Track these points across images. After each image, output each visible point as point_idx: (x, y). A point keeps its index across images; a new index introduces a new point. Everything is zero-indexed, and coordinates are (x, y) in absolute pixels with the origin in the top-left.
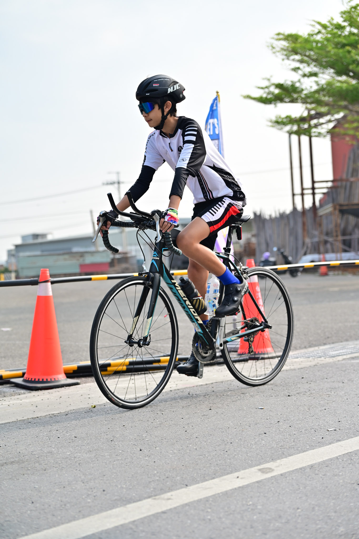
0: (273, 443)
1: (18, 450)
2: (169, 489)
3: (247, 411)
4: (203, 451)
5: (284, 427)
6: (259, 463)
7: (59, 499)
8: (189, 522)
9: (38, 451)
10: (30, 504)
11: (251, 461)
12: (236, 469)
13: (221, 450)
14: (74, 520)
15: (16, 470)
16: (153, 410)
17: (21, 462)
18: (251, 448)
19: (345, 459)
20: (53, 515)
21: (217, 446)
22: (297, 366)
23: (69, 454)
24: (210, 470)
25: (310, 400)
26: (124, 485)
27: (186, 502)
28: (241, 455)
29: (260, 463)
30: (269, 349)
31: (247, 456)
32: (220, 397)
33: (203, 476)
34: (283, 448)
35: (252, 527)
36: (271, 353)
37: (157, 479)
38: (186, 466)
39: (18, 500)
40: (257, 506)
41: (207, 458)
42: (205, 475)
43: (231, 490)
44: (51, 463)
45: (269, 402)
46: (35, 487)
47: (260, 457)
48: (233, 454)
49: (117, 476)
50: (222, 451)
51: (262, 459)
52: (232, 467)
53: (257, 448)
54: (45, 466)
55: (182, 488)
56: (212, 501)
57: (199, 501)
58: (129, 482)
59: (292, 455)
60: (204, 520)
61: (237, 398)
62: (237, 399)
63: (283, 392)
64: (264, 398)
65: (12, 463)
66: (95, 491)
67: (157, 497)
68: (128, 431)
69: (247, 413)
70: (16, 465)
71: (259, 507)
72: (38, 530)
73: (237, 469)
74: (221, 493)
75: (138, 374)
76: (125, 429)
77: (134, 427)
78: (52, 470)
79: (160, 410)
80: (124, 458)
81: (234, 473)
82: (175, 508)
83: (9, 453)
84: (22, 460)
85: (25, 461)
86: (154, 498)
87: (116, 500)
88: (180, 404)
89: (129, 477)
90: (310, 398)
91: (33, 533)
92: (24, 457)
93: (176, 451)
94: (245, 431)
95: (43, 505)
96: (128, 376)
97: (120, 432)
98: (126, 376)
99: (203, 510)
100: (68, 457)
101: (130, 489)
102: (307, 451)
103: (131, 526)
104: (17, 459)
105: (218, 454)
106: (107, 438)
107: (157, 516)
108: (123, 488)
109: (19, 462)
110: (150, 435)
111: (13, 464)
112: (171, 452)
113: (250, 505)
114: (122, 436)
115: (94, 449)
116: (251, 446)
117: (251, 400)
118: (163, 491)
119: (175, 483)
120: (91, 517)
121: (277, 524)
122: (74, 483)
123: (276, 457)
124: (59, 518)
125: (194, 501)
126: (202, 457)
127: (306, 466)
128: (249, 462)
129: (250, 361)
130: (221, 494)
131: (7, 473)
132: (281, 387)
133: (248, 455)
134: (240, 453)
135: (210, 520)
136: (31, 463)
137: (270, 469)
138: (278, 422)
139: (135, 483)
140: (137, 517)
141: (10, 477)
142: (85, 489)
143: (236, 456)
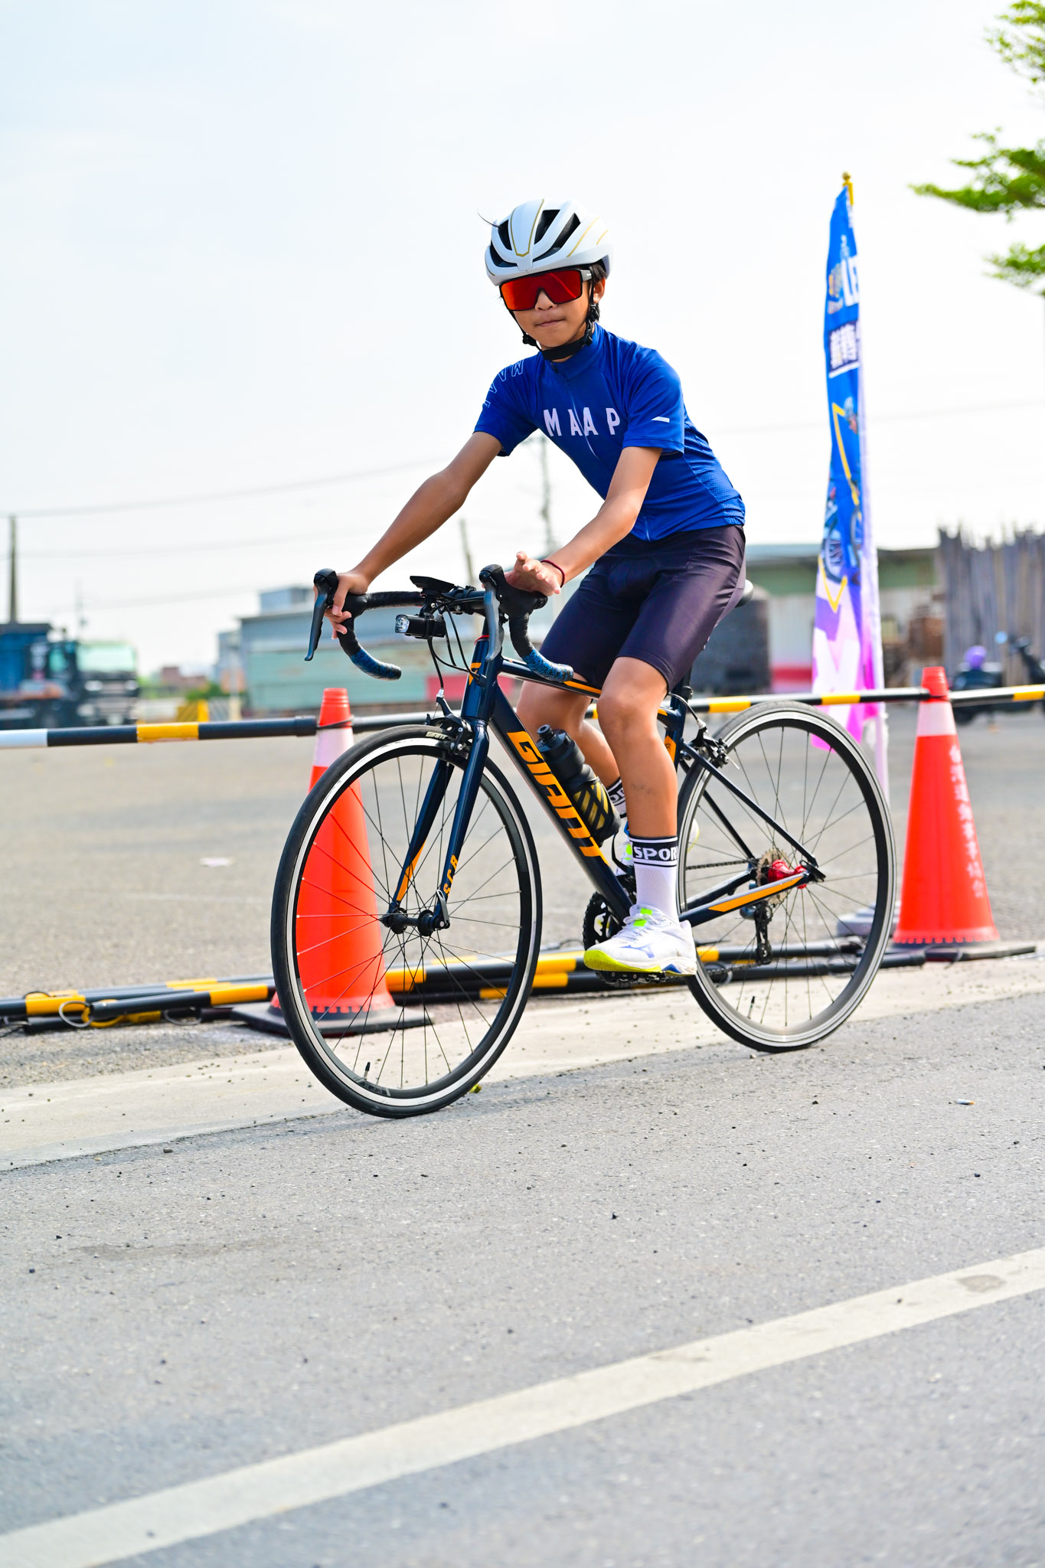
0: (1001, 1204)
1: (261, 1210)
2: (699, 1331)
3: (923, 1111)
4: (795, 1224)
5: (1032, 1159)
6: (961, 1262)
7: (382, 1351)
8: (759, 1426)
9: (317, 1215)
10: (298, 1366)
11: (937, 1256)
12: (894, 1278)
13: (848, 1221)
14: (427, 1413)
15: (255, 1267)
16: (649, 1101)
17: (268, 1244)
18: (937, 1217)
20: (366, 1398)
21: (836, 1210)
23: (407, 1224)
24: (819, 1278)
26: (568, 1315)
27: (750, 1368)
28: (907, 1238)
29: (964, 1261)
30: (985, 931)
31: (926, 1239)
32: (842, 1067)
33: (797, 1295)
34: (1031, 1218)
35: (943, 1446)
36: (989, 943)
37: (664, 1302)
38: (746, 1266)
39: (263, 1353)
40: (956, 1386)
41: (809, 1243)
42: (805, 1293)
43: (880, 1337)
44: (354, 1248)
45: (986, 1085)
46: (310, 1318)
47: (965, 1243)
48: (883, 1233)
49: (548, 1289)
50: (852, 1225)
51: (971, 1250)
52: (881, 1270)
53: (953, 1218)
54: (339, 1257)
55: (736, 1328)
56: (825, 1367)
57: (788, 1367)
58: (582, 1309)
60: (803, 1421)
61: (893, 1070)
62: (892, 1074)
63: (1028, 1057)
64: (971, 1073)
65: (243, 1246)
66: (484, 1331)
67: (665, 1353)
68: (576, 1162)
69: (924, 1117)
70: (255, 1252)
71: (963, 1389)
72: (323, 1437)
73: (896, 1277)
74: (851, 1345)
75: (602, 997)
76: (568, 1154)
77: (593, 1150)
78: (359, 1268)
79: (670, 1103)
80: (566, 1239)
81: (887, 1288)
82: (718, 1386)
83: (234, 1216)
84: (272, 1238)
85: (281, 1241)
86: (656, 1354)
87: (545, 1358)
88: (726, 1087)
89: (581, 1295)
91: (310, 1446)
92: (278, 1230)
93: (717, 1222)
94: (918, 1166)
95: (336, 1369)
96: (572, 1002)
97: (553, 1163)
98: (567, 1002)
99: (798, 1394)
100: (403, 1231)
101: (585, 1327)
103: (590, 1433)
104: (257, 1236)
105: (840, 1232)
106: (515, 1179)
107: (665, 1407)
108: (565, 1324)
109: (262, 1244)
110: (640, 1173)
111: (247, 1250)
112: (704, 1223)
113: (936, 1382)
114: (561, 1175)
115: (477, 1212)
116: (935, 1210)
117: (934, 1077)
118: (682, 1336)
119: (716, 1313)
120: (476, 1406)
121: (1017, 1439)
122: (424, 1307)
123: (1009, 1246)
124: (383, 1405)
125: (773, 1368)
126: (794, 1241)
128: (932, 1258)
129: (928, 966)
130: (851, 1350)
131: (230, 1275)
132: (1023, 1041)
133: (929, 1237)
134: (904, 1231)
135: (820, 1422)
136: (297, 1246)
137: (993, 1278)
138: (1015, 1143)
139: (601, 1310)
140: (607, 1409)
141: (240, 1286)
142: (455, 1325)
143: (893, 1241)
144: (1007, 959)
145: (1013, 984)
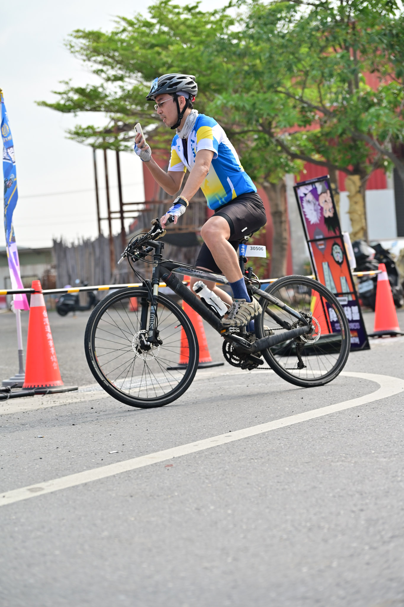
0: (48, 466)
3: (25, 440)
5: (62, 452)
11: (21, 483)
12: (3, 490)
18: (23, 472)
19: (122, 477)
22: (87, 399)
25: (95, 428)
28: (11, 478)
29: (30, 484)
30: (58, 382)
31: (18, 479)
34: (58, 470)
35: (12, 537)
36: (60, 386)
40: (20, 520)
45: (50, 431)
47: (32, 479)
51: (34, 480)
53: (29, 471)
59: (66, 475)
62: (15, 430)
63: (67, 422)
64: (45, 428)
69: (25, 442)
71: (23, 520)
90: (96, 426)
94: (20, 457)
102: (83, 471)
116: (23, 469)
117: (31, 430)
121: (39, 533)
123: (48, 478)
127: (79, 485)
128: (19, 483)
129: (36, 396)
132: (67, 417)
133: (19, 477)
134: (10, 476)
137: (41, 488)
138: (57, 448)
143: (5, 480)
144: (67, 393)
145: (67, 400)
